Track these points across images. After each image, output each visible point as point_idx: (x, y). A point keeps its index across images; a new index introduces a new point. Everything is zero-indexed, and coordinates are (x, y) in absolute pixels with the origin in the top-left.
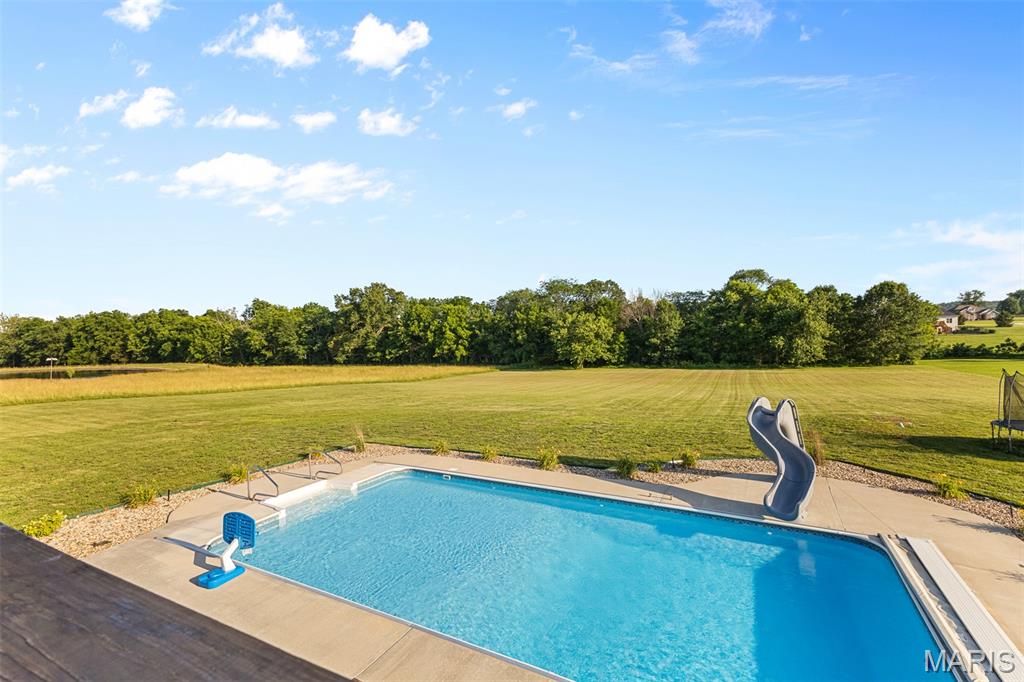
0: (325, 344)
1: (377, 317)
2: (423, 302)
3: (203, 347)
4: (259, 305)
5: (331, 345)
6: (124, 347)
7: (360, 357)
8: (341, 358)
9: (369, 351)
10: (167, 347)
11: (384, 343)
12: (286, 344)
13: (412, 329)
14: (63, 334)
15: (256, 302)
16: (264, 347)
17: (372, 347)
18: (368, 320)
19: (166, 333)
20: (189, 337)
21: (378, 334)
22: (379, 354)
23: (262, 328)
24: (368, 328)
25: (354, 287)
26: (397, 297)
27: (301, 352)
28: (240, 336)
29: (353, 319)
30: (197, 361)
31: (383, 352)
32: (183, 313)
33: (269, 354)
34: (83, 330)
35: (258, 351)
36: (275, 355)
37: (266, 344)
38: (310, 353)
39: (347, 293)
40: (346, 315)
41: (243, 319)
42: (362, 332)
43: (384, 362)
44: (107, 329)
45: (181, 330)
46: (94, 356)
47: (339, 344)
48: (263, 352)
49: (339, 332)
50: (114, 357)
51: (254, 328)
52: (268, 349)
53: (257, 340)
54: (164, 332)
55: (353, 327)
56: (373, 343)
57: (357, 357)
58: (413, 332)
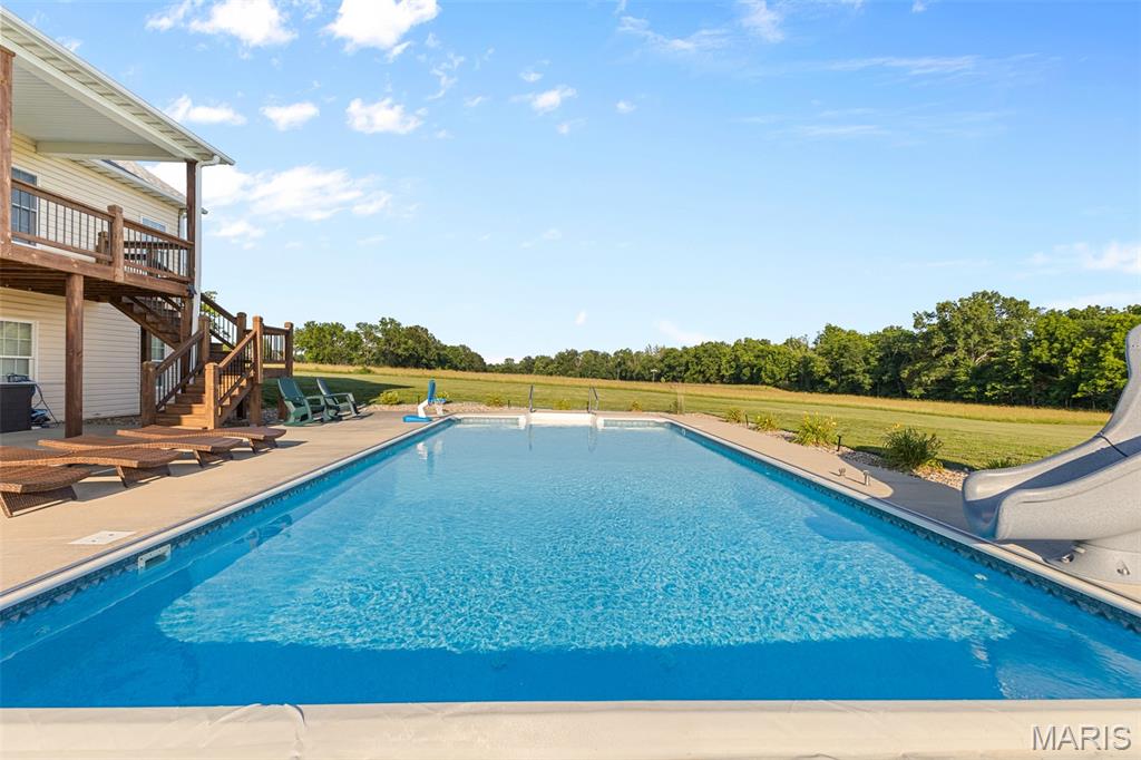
0: (898, 373)
1: (976, 338)
2: (1072, 314)
3: (772, 372)
4: (831, 330)
5: (905, 374)
6: (719, 371)
7: (944, 391)
8: (918, 391)
9: (959, 383)
10: (746, 371)
11: (980, 375)
12: (853, 372)
13: (1036, 352)
14: (683, 360)
15: (829, 329)
16: (827, 375)
17: (963, 378)
18: (961, 343)
19: (746, 359)
20: (763, 363)
21: (974, 363)
22: (973, 389)
23: (826, 354)
24: (961, 353)
25: (943, 301)
27: (867, 381)
28: (806, 362)
29: (936, 342)
30: (768, 384)
31: (983, 388)
32: (765, 342)
33: (833, 383)
34: (695, 356)
35: (822, 378)
36: (839, 384)
37: (830, 371)
38: (874, 386)
39: (932, 309)
40: (927, 337)
41: (814, 346)
42: (949, 358)
43: (980, 399)
45: (759, 356)
46: (700, 378)
47: (914, 374)
48: (827, 380)
49: (918, 359)
50: (712, 379)
51: (820, 354)
52: (832, 376)
53: (821, 366)
54: (746, 358)
55: (934, 352)
56: (967, 374)
57: (939, 391)
58: (1038, 358)
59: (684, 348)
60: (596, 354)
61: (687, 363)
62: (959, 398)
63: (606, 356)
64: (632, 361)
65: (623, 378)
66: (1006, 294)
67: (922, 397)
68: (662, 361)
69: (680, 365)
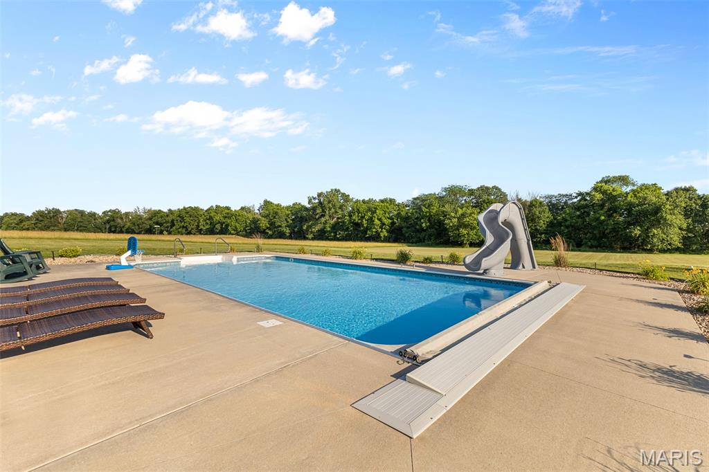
0: (302, 227)
1: (333, 210)
2: (364, 201)
3: (236, 227)
4: (267, 203)
5: (305, 228)
6: (198, 226)
7: (321, 236)
8: (310, 236)
9: (327, 231)
10: (218, 226)
11: (335, 227)
12: (280, 226)
13: (354, 218)
14: (170, 219)
15: (266, 202)
16: (267, 228)
17: (329, 229)
18: (327, 212)
19: (218, 218)
20: (229, 221)
21: (332, 222)
22: (332, 234)
23: (266, 216)
24: (327, 217)
25: (320, 192)
26: (346, 198)
27: (288, 231)
28: (255, 221)
29: (318, 211)
30: (233, 234)
31: (335, 233)
32: (228, 208)
33: (270, 233)
34: (179, 216)
35: (265, 230)
36: (273, 233)
37: (268, 226)
38: (291, 234)
39: (316, 196)
40: (314, 209)
41: (258, 211)
42: (323, 220)
43: (335, 239)
44: (190, 216)
45: (226, 217)
46: (184, 231)
47: (309, 227)
48: (267, 231)
49: (310, 220)
50: (193, 231)
51: (262, 216)
52: (270, 229)
53: (264, 223)
54: (217, 218)
55: (317, 217)
56: (330, 227)
57: (319, 235)
58: (355, 220)
59: (170, 210)
60: (82, 213)
61: (173, 221)
62: (327, 239)
63: (93, 215)
64: (122, 219)
65: (110, 231)
66: (342, 191)
67: (313, 239)
68: (150, 219)
69: (167, 222)
